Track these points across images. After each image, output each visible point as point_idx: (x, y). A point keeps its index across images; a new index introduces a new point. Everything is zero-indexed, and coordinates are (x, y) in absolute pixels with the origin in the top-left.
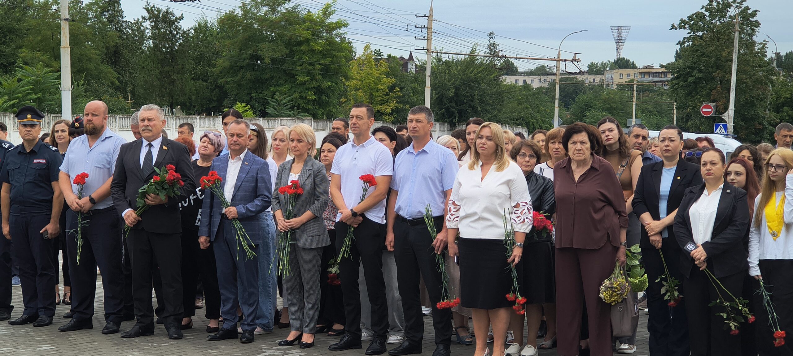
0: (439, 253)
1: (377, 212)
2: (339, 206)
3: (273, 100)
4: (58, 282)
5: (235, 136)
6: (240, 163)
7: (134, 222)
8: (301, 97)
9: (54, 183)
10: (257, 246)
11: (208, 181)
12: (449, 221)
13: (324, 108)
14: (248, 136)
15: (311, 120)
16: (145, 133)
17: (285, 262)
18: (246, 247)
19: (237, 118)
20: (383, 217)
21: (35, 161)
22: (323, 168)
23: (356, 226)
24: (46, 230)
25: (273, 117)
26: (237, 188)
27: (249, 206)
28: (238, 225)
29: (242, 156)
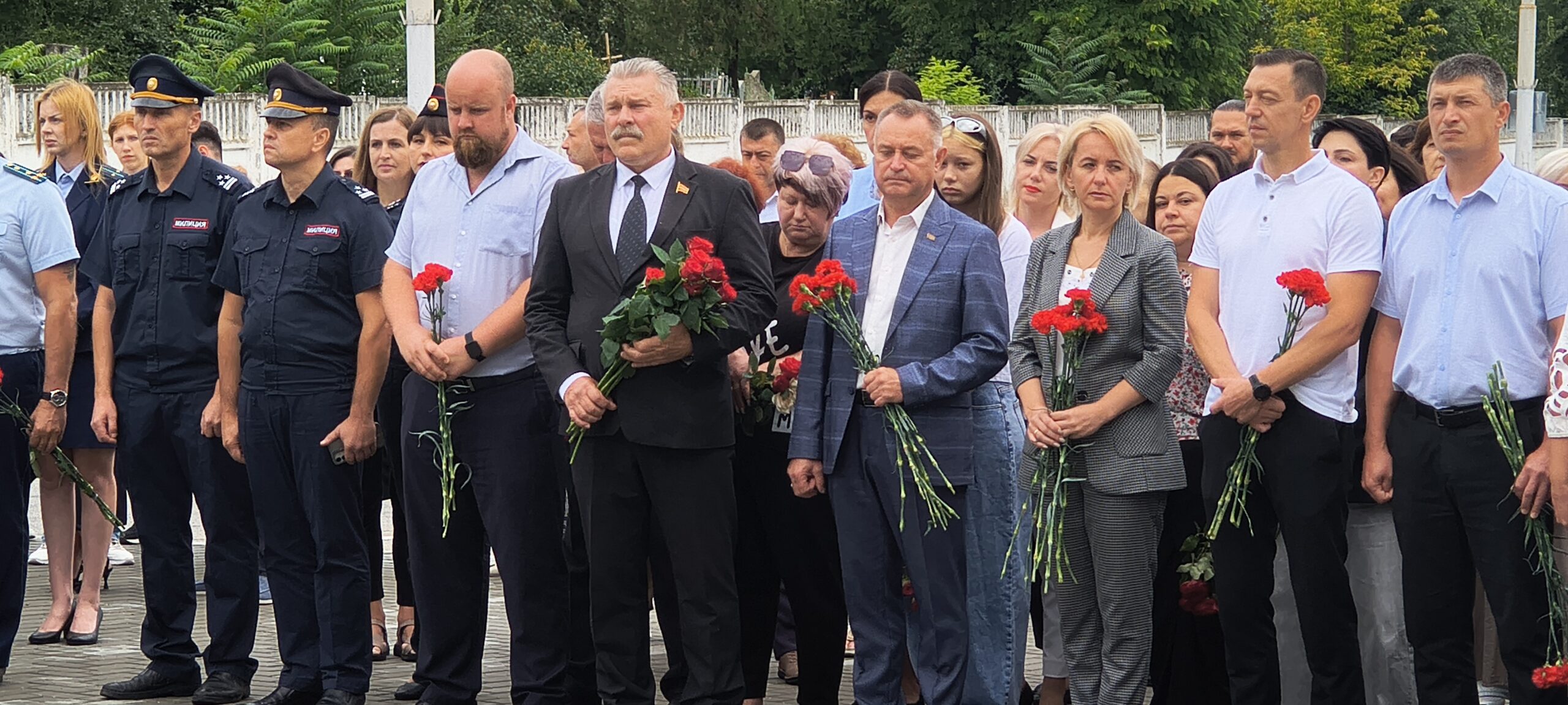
0: (1532, 515)
1: (1330, 385)
2: (1213, 371)
3: (1040, 49)
4: (378, 594)
5: (897, 155)
6: (914, 233)
7: (592, 413)
8: (1127, 43)
9: (363, 300)
10: (961, 489)
11: (816, 290)
12: (1554, 414)
13: (1199, 74)
14: (935, 152)
15: (1159, 111)
16: (622, 145)
17: (1050, 542)
18: (926, 490)
19: (907, 98)
20: (1349, 402)
21: (309, 230)
22: (1170, 253)
23: (1264, 428)
24: (338, 439)
25: (1039, 102)
26: (903, 313)
27: (937, 366)
28: (902, 422)
29: (918, 214)
